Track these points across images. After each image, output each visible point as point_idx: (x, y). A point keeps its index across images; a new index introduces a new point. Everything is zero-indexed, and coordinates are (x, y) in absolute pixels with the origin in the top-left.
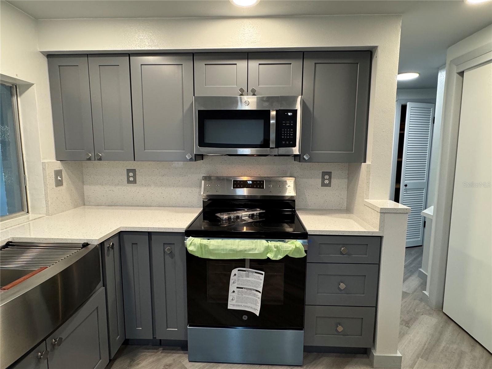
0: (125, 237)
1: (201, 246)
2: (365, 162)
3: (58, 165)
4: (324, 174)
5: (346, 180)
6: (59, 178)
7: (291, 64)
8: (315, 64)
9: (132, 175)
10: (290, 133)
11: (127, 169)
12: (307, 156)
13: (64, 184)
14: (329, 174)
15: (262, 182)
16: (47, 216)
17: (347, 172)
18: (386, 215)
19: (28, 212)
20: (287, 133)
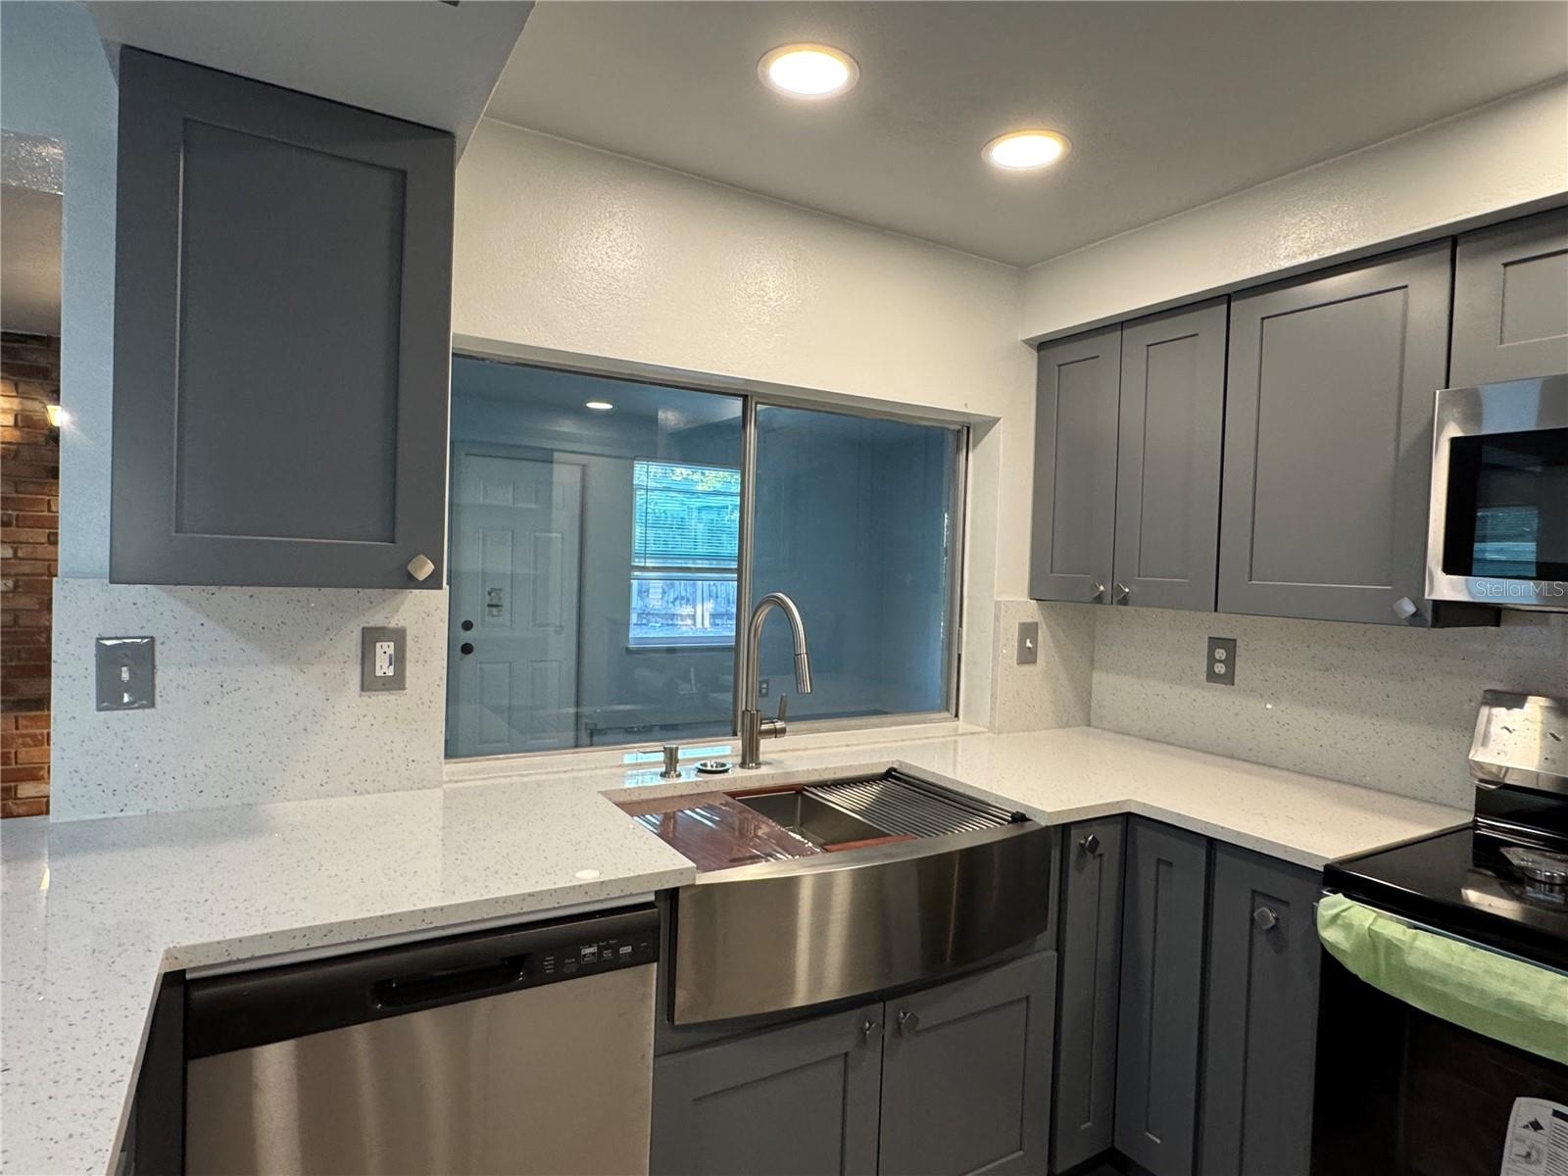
0: (1142, 832)
1: (1373, 941)
3: (1031, 611)
6: (1029, 644)
9: (1223, 658)
11: (1210, 638)
13: (1041, 658)
16: (991, 734)
19: (957, 716)
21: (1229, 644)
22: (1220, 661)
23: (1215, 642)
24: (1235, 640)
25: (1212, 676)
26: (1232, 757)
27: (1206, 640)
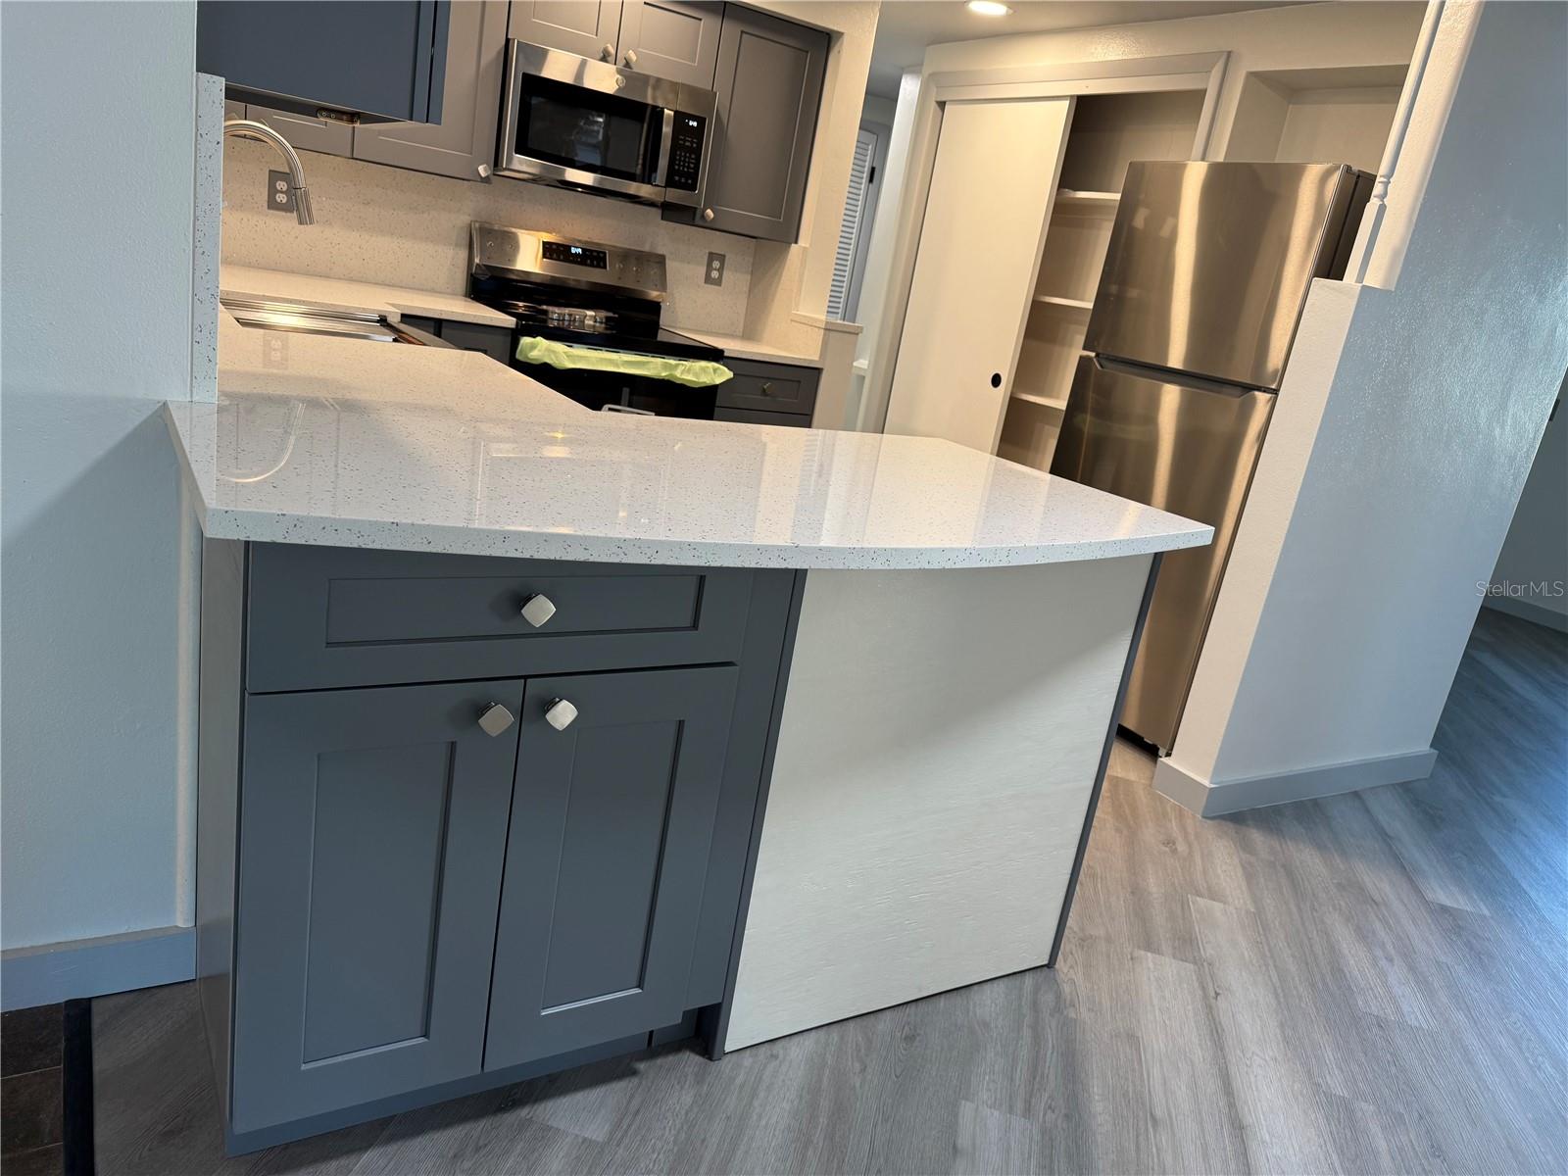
2: (796, 242)
4: (712, 257)
5: (749, 277)
7: (701, 20)
8: (742, 32)
9: (284, 189)
10: (689, 163)
12: (709, 214)
14: (722, 258)
15: (601, 255)
17: (751, 260)
18: (832, 334)
20: (684, 161)
21: (289, 178)
22: (282, 192)
23: (274, 175)
25: (273, 205)
26: (293, 272)
27: (268, 172)
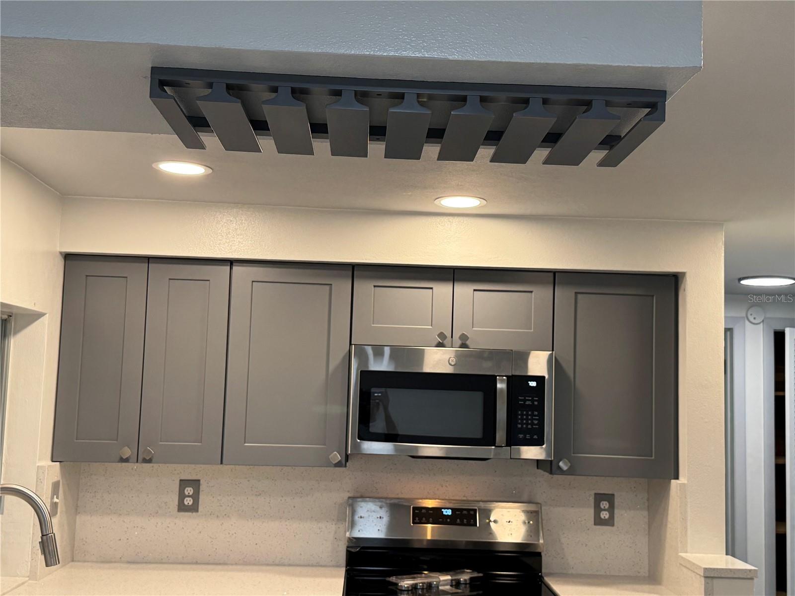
2: (677, 478)
3: (57, 472)
4: (599, 498)
5: (646, 513)
6: (55, 500)
7: (531, 292)
8: (576, 293)
10: (532, 420)
11: (181, 480)
12: (565, 464)
14: (610, 498)
15: (472, 513)
17: (646, 496)
20: (527, 419)
21: (196, 483)
22: (189, 496)
23: (184, 483)
24: (199, 481)
25: (182, 508)
26: (197, 563)
27: (178, 482)
